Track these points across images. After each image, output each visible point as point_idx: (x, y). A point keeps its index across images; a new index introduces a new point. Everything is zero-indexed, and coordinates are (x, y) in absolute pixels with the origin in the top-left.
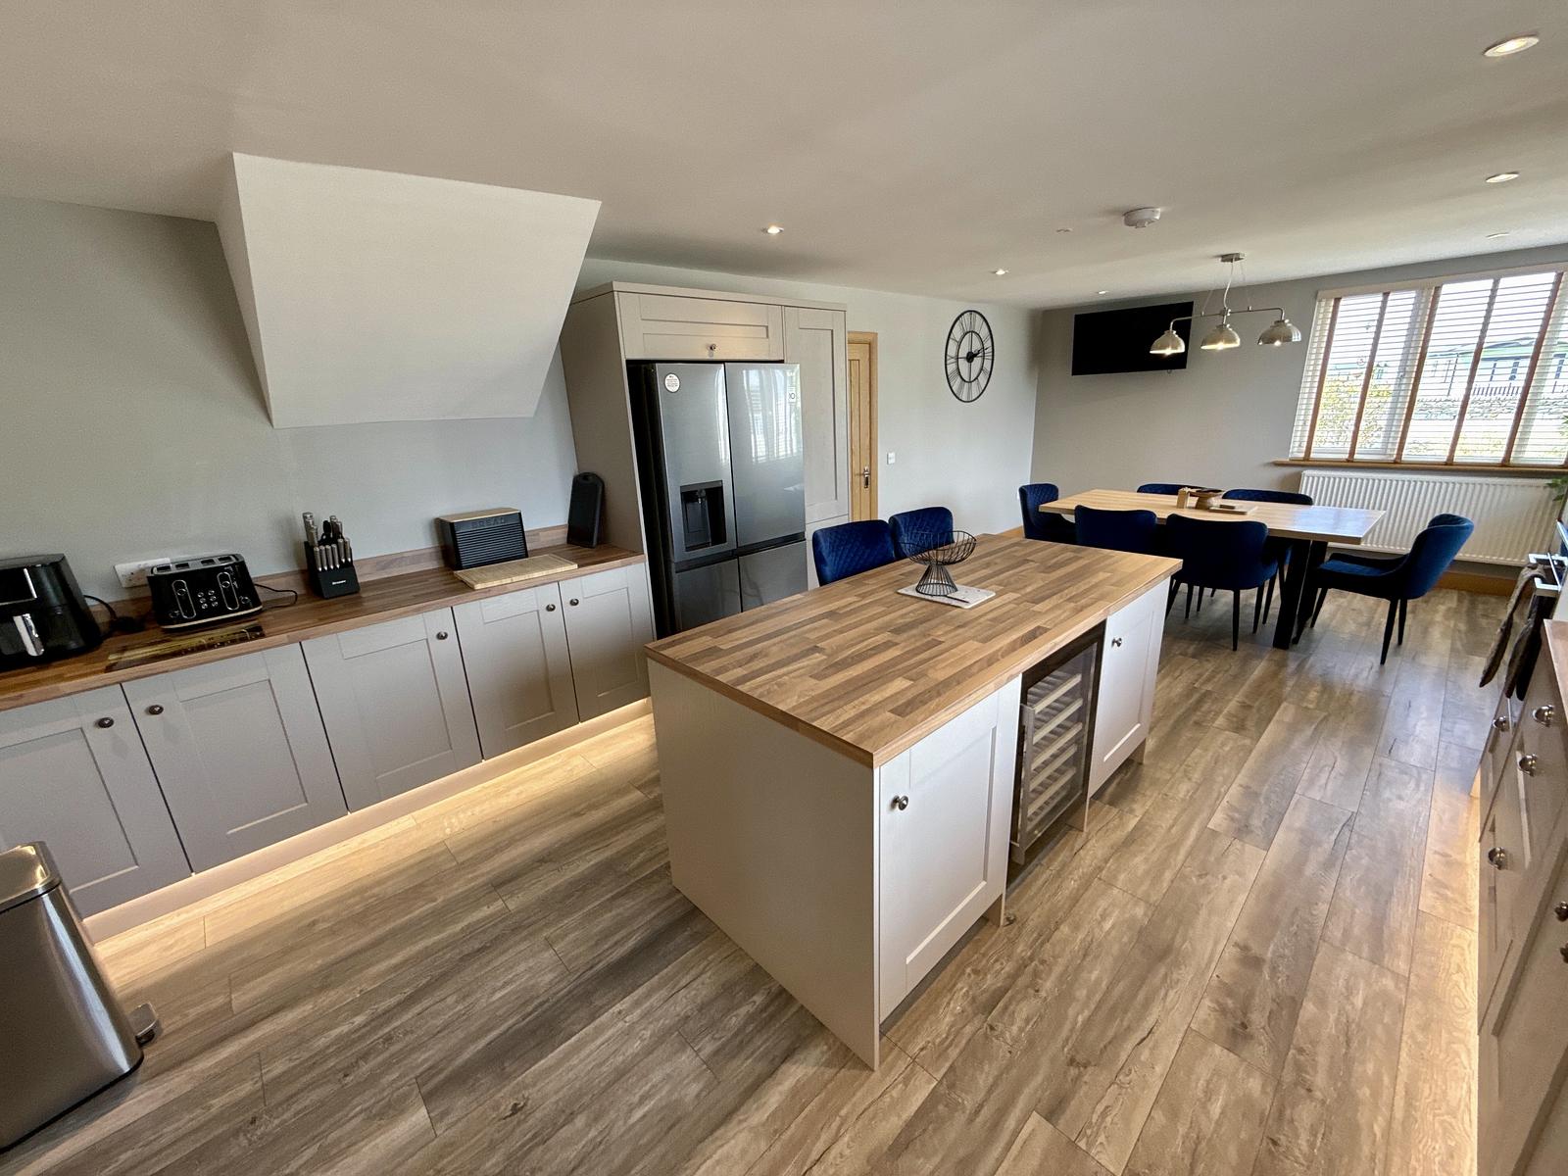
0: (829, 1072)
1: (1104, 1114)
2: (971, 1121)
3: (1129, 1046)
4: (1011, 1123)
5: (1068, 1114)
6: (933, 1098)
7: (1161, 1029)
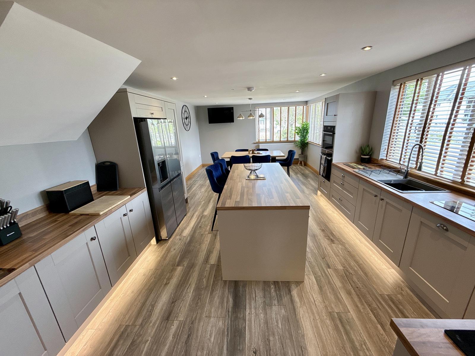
0: (299, 287)
1: (333, 262)
2: (323, 277)
3: (325, 251)
4: (327, 273)
5: (330, 266)
6: (316, 278)
7: (326, 247)
